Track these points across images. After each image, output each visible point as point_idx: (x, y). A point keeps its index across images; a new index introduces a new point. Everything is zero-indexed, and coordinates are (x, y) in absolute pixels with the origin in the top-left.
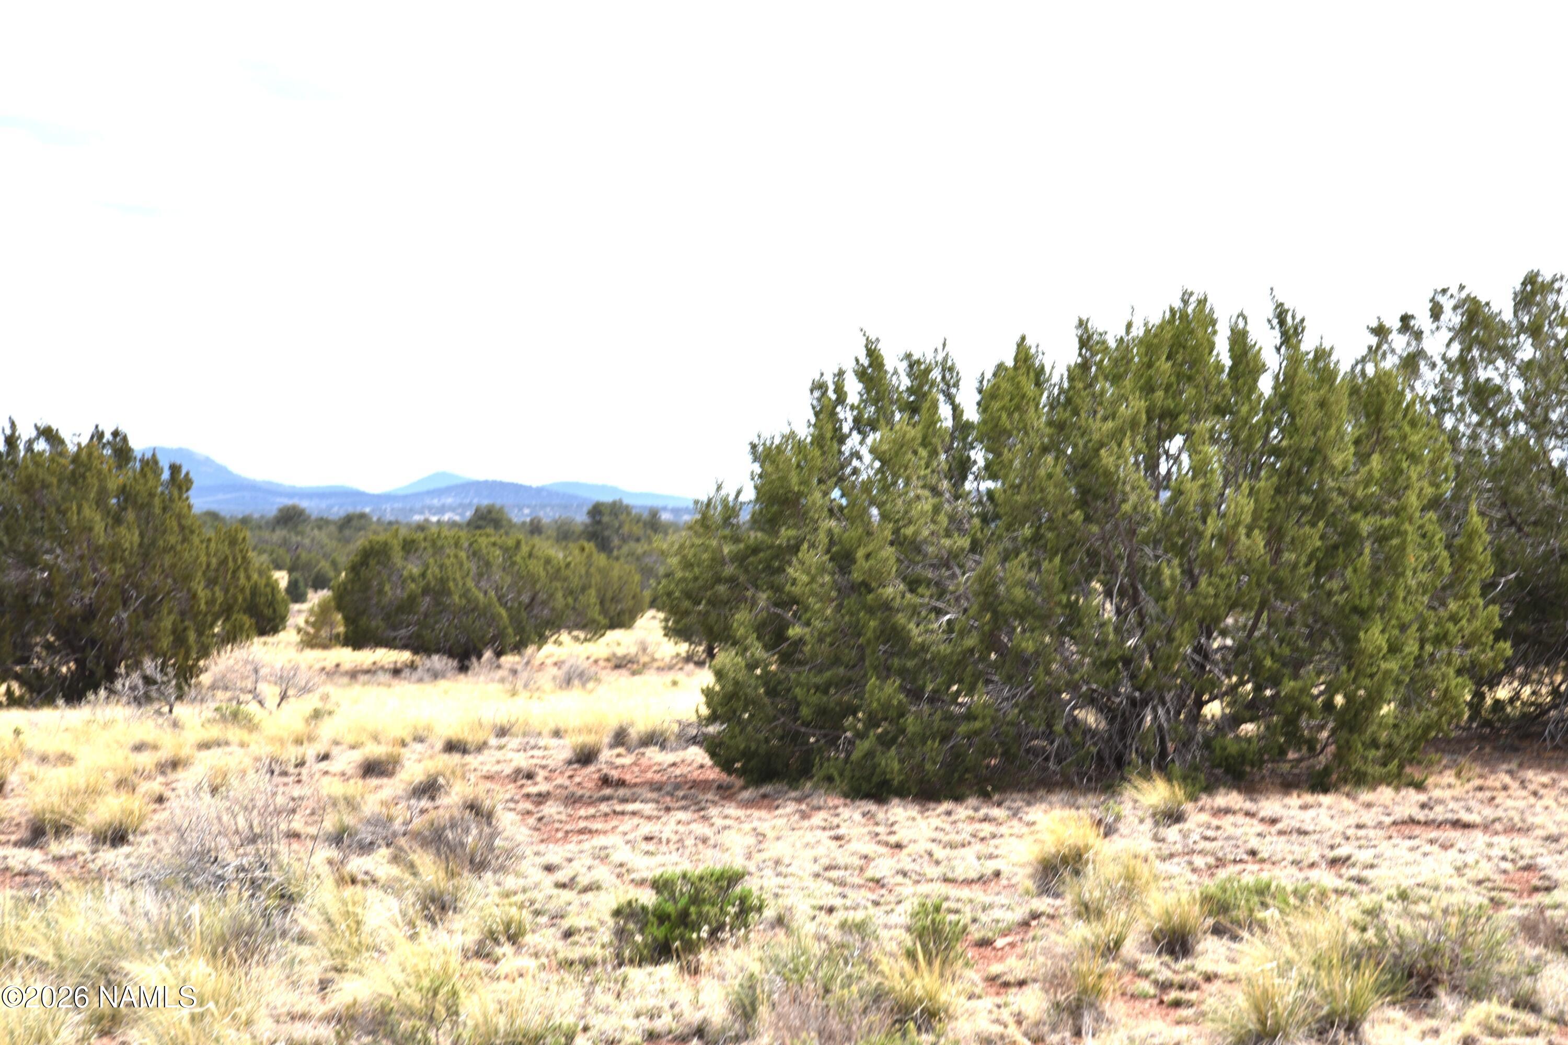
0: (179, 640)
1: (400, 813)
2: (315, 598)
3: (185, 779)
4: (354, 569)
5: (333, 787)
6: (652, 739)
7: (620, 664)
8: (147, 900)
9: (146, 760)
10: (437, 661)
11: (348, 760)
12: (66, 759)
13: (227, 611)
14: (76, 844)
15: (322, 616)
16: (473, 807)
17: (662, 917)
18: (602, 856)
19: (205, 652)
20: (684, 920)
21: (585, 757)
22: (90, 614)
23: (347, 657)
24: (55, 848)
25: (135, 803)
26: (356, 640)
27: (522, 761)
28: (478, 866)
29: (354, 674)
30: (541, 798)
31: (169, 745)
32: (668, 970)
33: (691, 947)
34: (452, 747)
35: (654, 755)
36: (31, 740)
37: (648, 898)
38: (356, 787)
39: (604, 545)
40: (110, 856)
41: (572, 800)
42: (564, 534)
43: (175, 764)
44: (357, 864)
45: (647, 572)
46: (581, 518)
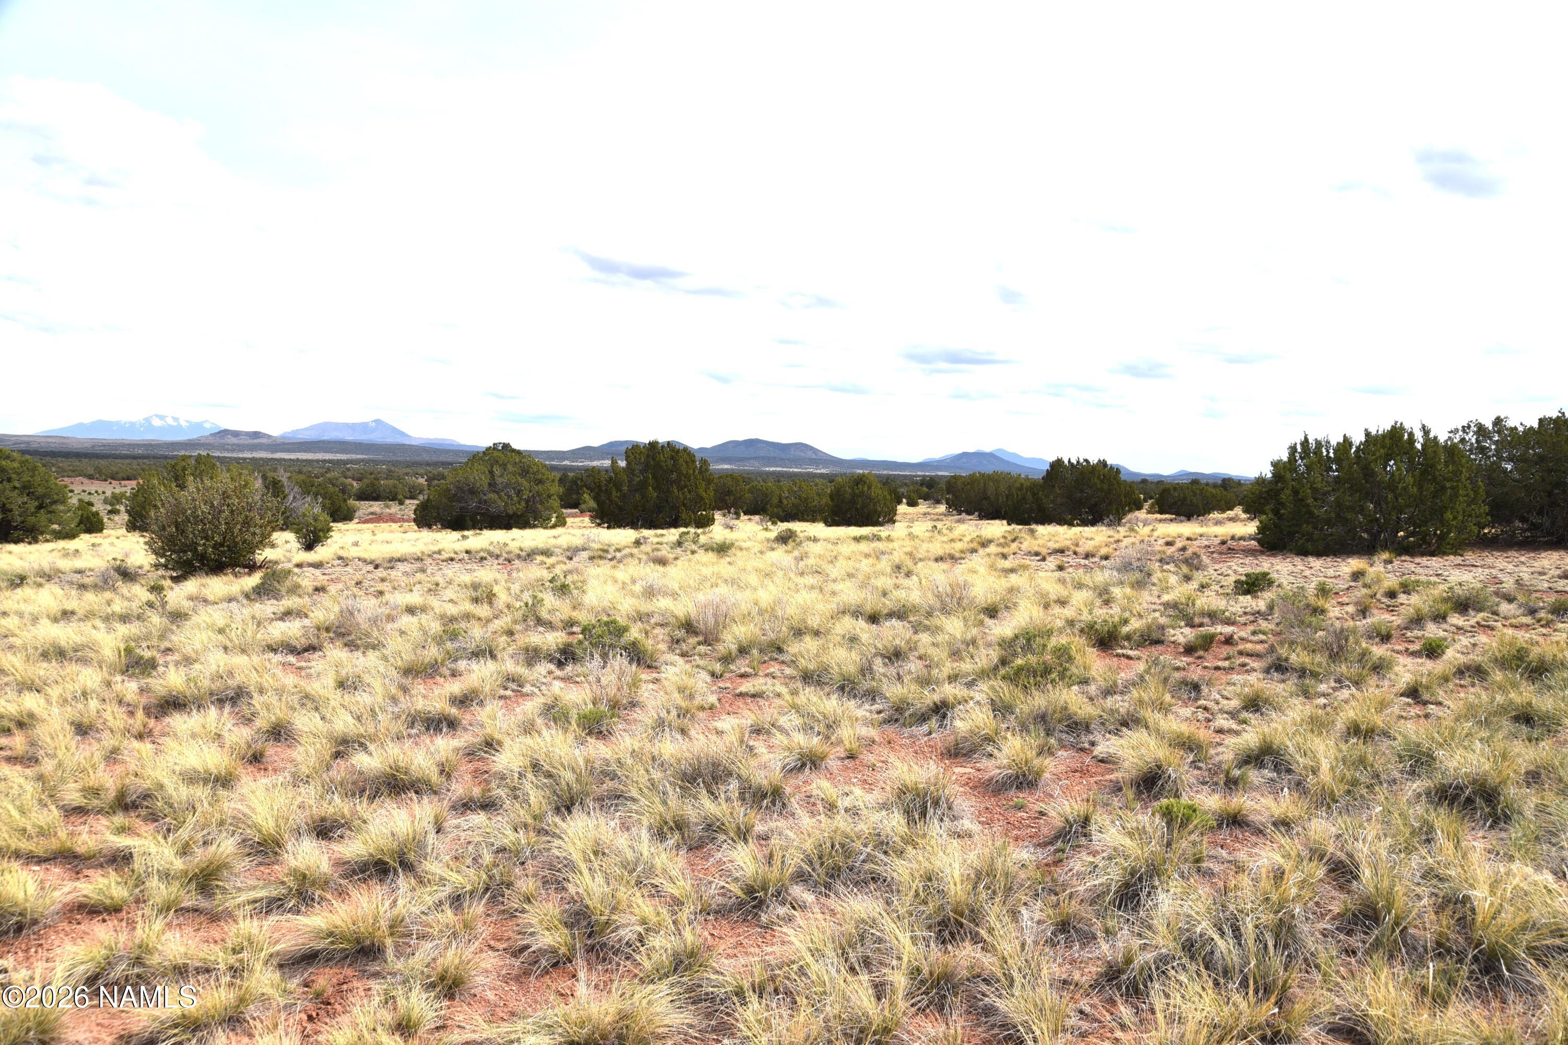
0: (1117, 510)
1: (1176, 554)
2: (1150, 502)
3: (1123, 544)
4: (1161, 495)
5: (1158, 548)
6: (1242, 538)
7: (1231, 519)
8: (1115, 573)
9: (1111, 540)
10: (1182, 518)
11: (1161, 542)
12: (1091, 539)
13: (1129, 504)
14: (1096, 559)
15: (1152, 506)
16: (1195, 554)
17: (1247, 583)
18: (1230, 567)
19: (1125, 514)
20: (1253, 584)
21: (1223, 543)
22: (1096, 505)
23: (1159, 516)
24: (1092, 560)
25: (1111, 550)
26: (1161, 513)
27: (1206, 543)
28: (1197, 569)
29: (1160, 521)
30: (1212, 553)
31: (1117, 536)
32: (1249, 597)
33: (1256, 591)
34: (1188, 539)
35: (1242, 542)
36: (1085, 535)
37: (1243, 578)
38: (1165, 548)
39: (1226, 489)
40: (1104, 563)
41: (1221, 553)
42: (1215, 486)
43: (1118, 541)
44: (1165, 567)
45: (1237, 496)
46: (1220, 482)
